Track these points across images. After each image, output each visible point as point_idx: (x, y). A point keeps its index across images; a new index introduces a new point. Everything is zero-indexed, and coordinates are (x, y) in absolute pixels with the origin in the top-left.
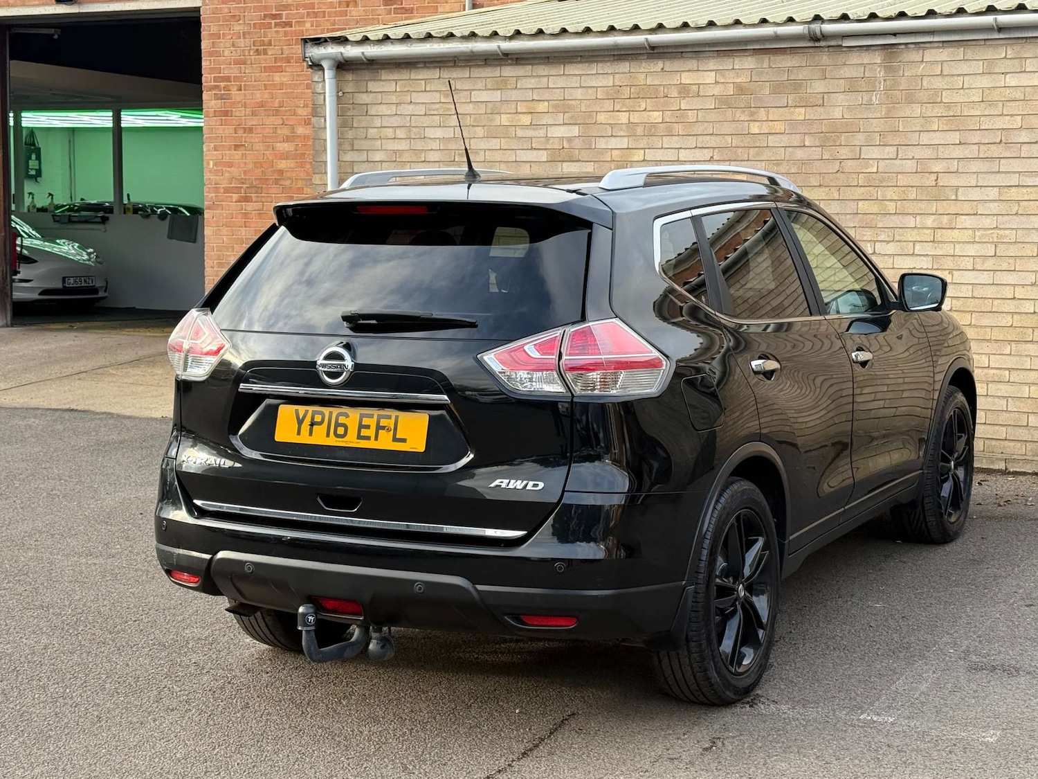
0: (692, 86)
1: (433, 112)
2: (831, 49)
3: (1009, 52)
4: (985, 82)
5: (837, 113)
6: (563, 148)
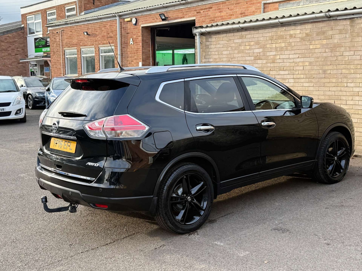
0: (293, 35)
1: (224, 47)
2: (334, 20)
5: (336, 41)
6: (258, 56)
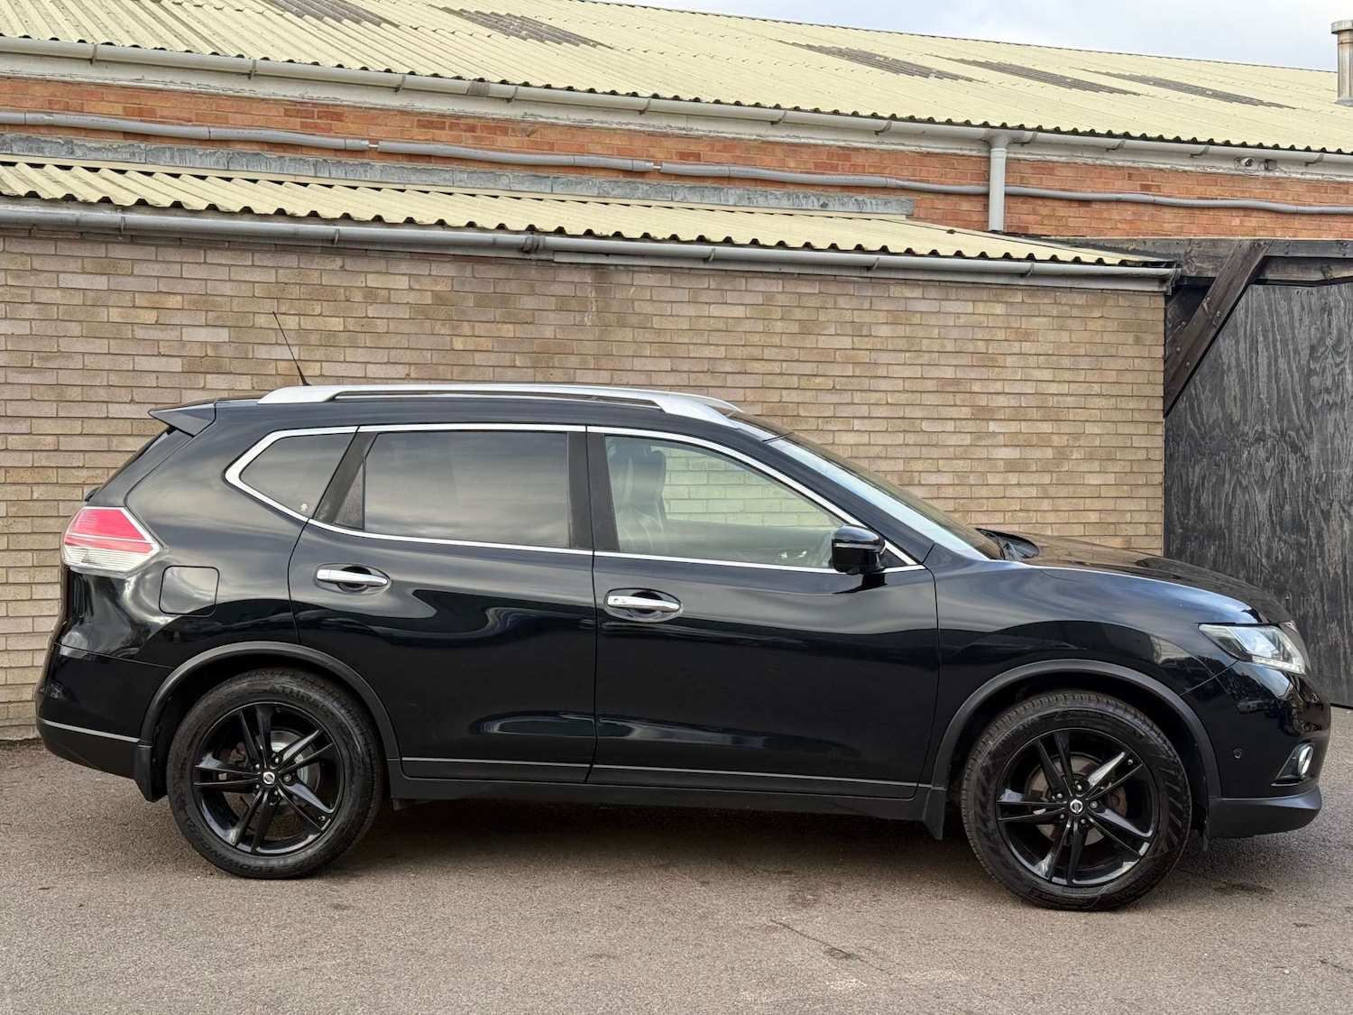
0: (380, 291)
2: (539, 263)
3: (712, 283)
4: (690, 310)
5: (548, 333)
6: (206, 355)
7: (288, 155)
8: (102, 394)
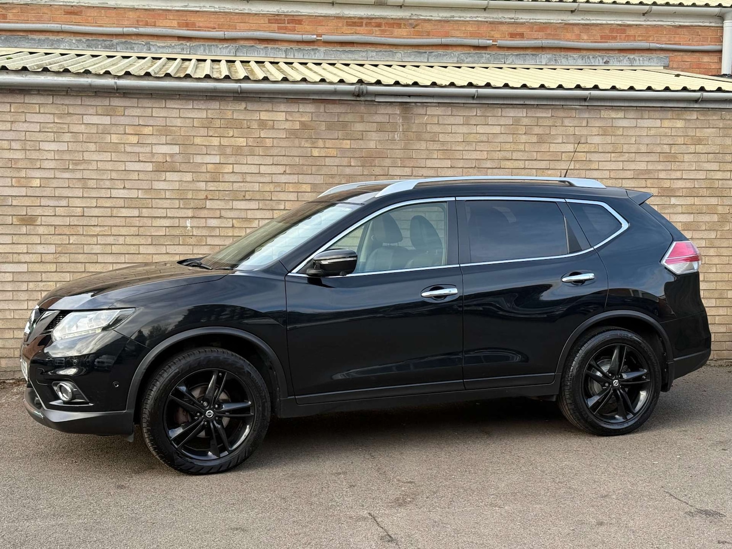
0: (268, 122)
1: (47, 130)
2: (367, 103)
3: (478, 112)
4: (464, 129)
5: (372, 145)
7: (270, 46)
8: (108, 184)
